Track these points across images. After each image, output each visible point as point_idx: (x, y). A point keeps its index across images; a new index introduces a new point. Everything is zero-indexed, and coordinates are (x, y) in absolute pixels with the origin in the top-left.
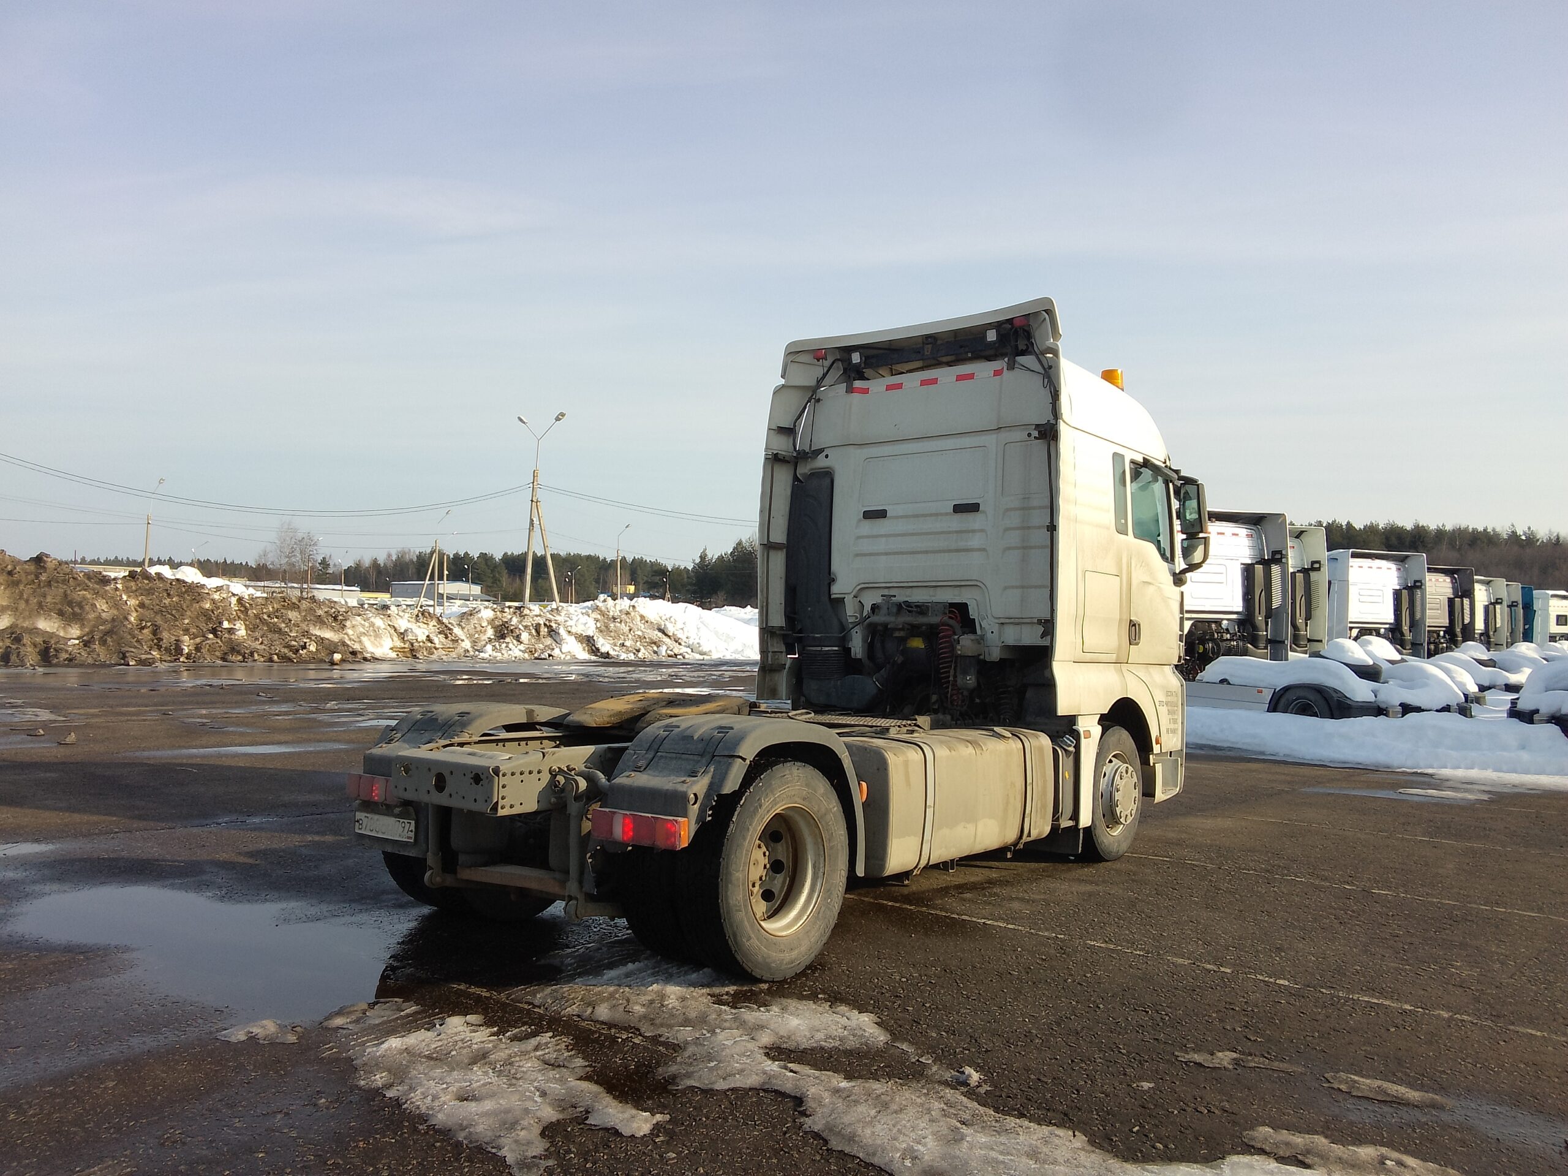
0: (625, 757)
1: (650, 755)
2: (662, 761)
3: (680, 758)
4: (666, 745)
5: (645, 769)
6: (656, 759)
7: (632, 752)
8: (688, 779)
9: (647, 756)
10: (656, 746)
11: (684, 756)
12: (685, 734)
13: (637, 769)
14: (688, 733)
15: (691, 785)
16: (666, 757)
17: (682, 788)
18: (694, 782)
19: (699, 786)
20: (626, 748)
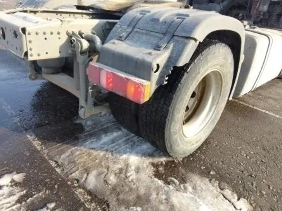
0: (114, 29)
1: (129, 30)
2: (137, 34)
3: (149, 34)
4: (140, 24)
5: (125, 39)
6: (133, 33)
7: (119, 26)
8: (154, 52)
9: (127, 30)
10: (134, 24)
11: (151, 33)
12: (154, 17)
13: (120, 38)
14: (155, 17)
15: (155, 57)
16: (139, 33)
17: (148, 59)
18: (158, 55)
19: (160, 58)
20: (116, 23)
